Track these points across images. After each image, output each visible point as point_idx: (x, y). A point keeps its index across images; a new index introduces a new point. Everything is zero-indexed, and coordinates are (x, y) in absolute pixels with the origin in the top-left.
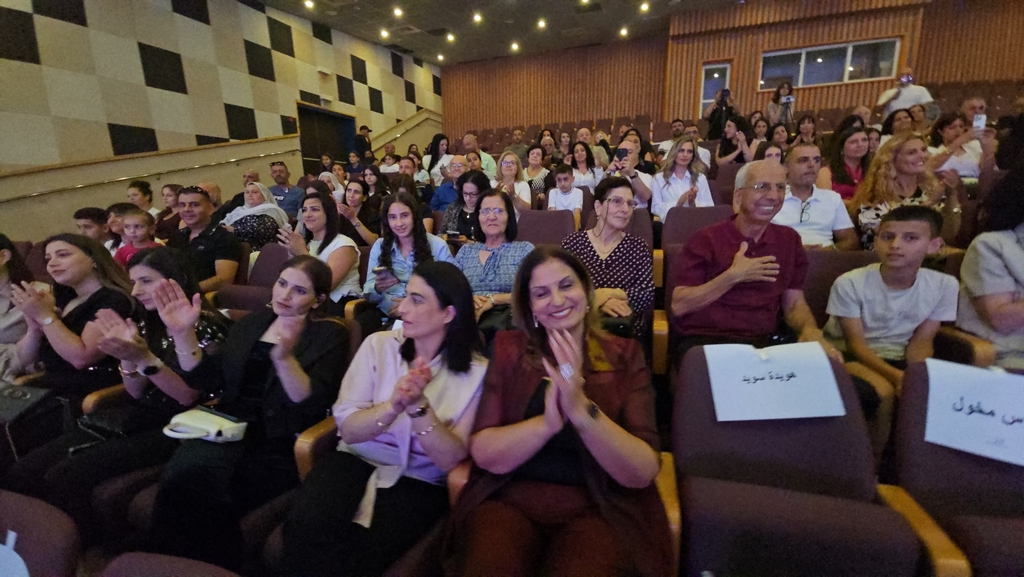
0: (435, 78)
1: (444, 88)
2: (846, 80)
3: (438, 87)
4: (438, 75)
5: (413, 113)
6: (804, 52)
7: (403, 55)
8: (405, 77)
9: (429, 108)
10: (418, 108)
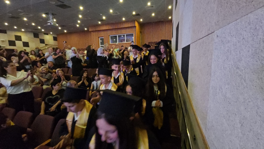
0: (53, 37)
1: (58, 39)
2: (126, 42)
3: (55, 39)
4: (55, 36)
5: (43, 46)
6: (117, 35)
7: (39, 33)
8: (40, 38)
9: (51, 44)
10: (46, 45)
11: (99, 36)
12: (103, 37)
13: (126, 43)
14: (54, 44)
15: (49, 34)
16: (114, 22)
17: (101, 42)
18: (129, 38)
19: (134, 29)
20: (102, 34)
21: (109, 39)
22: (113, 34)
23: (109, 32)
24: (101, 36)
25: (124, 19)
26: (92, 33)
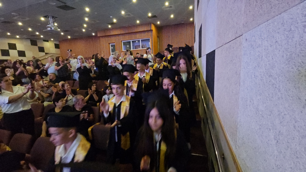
0: (55, 44)
1: (61, 46)
3: (57, 46)
4: (57, 43)
5: (43, 55)
6: (131, 41)
7: (37, 40)
8: (39, 45)
9: (52, 53)
10: (46, 54)
11: (110, 42)
12: (114, 43)
13: (142, 50)
14: (55, 53)
15: (49, 41)
16: (127, 26)
17: (111, 49)
18: (145, 43)
19: (151, 33)
20: (113, 39)
21: (121, 45)
22: (126, 40)
23: (121, 37)
24: (112, 42)
25: (138, 22)
26: (101, 38)
